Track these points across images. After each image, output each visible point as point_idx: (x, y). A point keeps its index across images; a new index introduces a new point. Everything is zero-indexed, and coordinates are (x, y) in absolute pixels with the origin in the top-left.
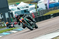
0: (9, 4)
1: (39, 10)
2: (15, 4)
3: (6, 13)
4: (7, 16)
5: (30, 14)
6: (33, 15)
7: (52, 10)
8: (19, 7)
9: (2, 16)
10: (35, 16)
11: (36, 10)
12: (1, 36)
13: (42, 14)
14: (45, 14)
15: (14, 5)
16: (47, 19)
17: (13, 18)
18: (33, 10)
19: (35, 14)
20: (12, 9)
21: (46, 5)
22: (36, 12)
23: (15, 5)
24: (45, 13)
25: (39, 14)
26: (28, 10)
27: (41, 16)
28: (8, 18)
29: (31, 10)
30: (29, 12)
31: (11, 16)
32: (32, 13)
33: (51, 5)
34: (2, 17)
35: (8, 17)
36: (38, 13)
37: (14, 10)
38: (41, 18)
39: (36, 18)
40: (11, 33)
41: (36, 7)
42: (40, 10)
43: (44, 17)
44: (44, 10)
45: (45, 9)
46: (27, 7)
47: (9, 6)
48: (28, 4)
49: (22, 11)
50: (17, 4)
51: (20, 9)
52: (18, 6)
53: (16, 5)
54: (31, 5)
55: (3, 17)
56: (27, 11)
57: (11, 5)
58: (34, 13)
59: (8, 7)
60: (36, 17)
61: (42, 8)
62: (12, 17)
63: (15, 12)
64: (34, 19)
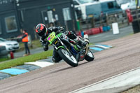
3: (64, 9)
4: (67, 15)
5: (121, 12)
6: (128, 14)
9: (56, 16)
11: (136, 3)
17: (82, 20)
18: (128, 4)
19: (133, 13)
22: (135, 7)
26: (116, 4)
28: (68, 21)
29: (123, 3)
30: (119, 8)
31: (76, 17)
32: (126, 11)
34: (54, 17)
35: (69, 19)
37: (83, 3)
39: (137, 22)
55: (57, 19)
56: (114, 5)
58: (130, 10)
60: (135, 20)
62: (78, 19)
63: (87, 7)
64: (131, 24)
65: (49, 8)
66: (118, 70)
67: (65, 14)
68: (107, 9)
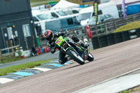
0: (31, 4)
1: (102, 20)
2: (46, 4)
3: (24, 26)
4: (26, 32)
5: (81, 28)
6: (88, 30)
7: (133, 21)
8: (54, 11)
9: (16, 32)
10: (94, 33)
11: (95, 19)
12: (13, 80)
13: (109, 30)
14: (118, 30)
15: (43, 6)
16: (122, 41)
18: (88, 20)
19: (93, 29)
20: (38, 16)
21: (119, 7)
22: (95, 23)
23: (45, 7)
24: (118, 27)
25: (102, 29)
26: (76, 20)
27: (107, 33)
28: (28, 38)
29: (83, 20)
30: (79, 24)
31: (36, 33)
32: (86, 27)
33: (130, 8)
35: (29, 35)
36: (99, 27)
37: (42, 19)
38: (108, 38)
40: (36, 72)
41: (96, 12)
42: (105, 20)
43: (115, 37)
44: (114, 20)
45: (118, 17)
46: (75, 12)
47: (32, 8)
48: (78, 5)
49: (61, 20)
50: (50, 3)
51: (57, 17)
52: (54, 9)
53: (49, 7)
54: (84, 7)
55: (17, 36)
56: (74, 21)
57: (38, 7)
58: (90, 26)
59: (30, 11)
60: (95, 36)
61: (110, 16)
62: (38, 35)
63: (46, 23)
64: (90, 40)
65: (9, 24)
66: (78, 86)
67: (24, 30)
68: (67, 25)
